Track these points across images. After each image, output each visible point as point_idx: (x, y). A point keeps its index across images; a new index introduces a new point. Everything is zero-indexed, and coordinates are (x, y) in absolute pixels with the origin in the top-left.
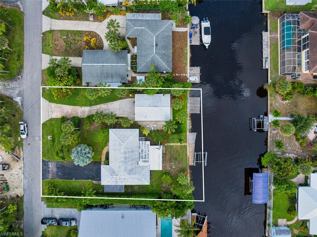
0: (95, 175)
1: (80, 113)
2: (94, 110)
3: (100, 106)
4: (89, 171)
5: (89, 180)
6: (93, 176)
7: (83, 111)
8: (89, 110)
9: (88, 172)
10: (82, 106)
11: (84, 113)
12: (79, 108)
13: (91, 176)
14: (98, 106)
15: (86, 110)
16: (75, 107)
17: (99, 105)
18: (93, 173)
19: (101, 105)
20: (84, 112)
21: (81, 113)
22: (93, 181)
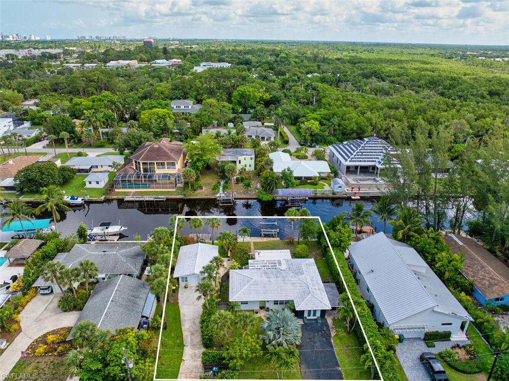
0: (320, 333)
1: (195, 363)
2: (192, 339)
3: (185, 331)
4: (315, 343)
5: (332, 341)
6: (322, 335)
7: (192, 358)
8: (191, 348)
9: (317, 344)
10: (182, 360)
11: (197, 356)
12: (185, 364)
13: (324, 339)
14: (186, 334)
15: (190, 353)
16: (181, 371)
17: (183, 333)
18: (317, 337)
19: (183, 330)
20: (195, 356)
21: (195, 361)
22: (332, 335)
